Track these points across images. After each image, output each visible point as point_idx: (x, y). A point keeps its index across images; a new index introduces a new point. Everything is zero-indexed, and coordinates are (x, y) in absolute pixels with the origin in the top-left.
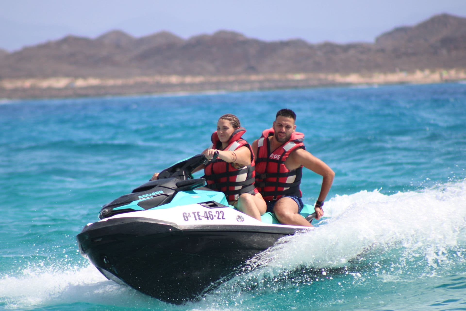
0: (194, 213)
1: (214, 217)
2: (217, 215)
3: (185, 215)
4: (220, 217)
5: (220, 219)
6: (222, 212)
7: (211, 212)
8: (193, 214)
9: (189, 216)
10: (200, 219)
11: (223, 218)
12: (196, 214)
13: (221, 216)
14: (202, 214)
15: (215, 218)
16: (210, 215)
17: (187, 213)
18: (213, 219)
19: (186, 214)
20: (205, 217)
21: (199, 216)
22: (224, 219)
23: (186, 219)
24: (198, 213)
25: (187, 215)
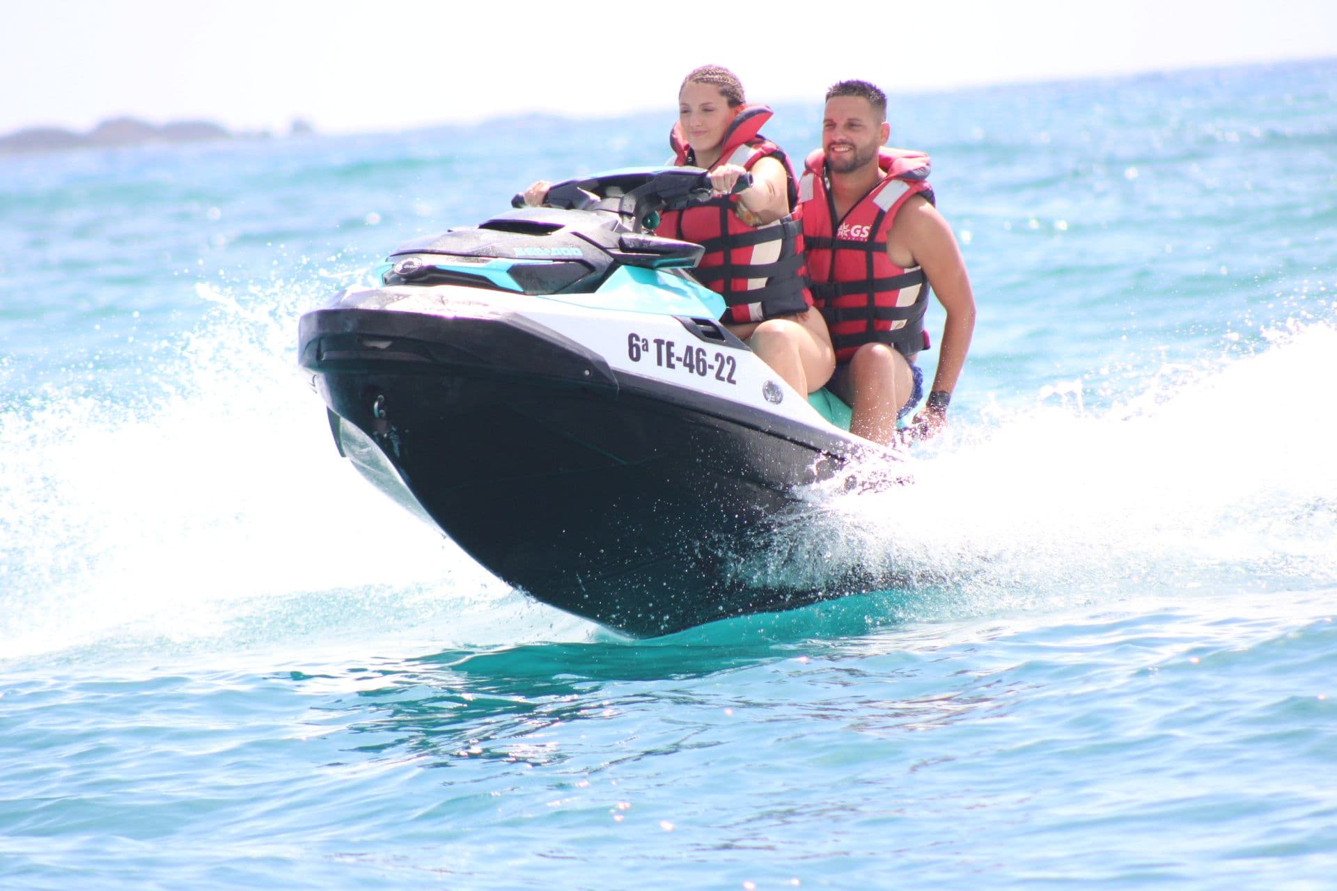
1: (709, 370)
2: (717, 365)
3: (634, 341)
5: (722, 379)
6: (731, 362)
7: (704, 354)
9: (643, 346)
10: (670, 366)
13: (725, 374)
14: (679, 351)
16: (698, 360)
18: (703, 374)
19: (638, 339)
21: (670, 355)
23: (635, 356)
25: (641, 344)
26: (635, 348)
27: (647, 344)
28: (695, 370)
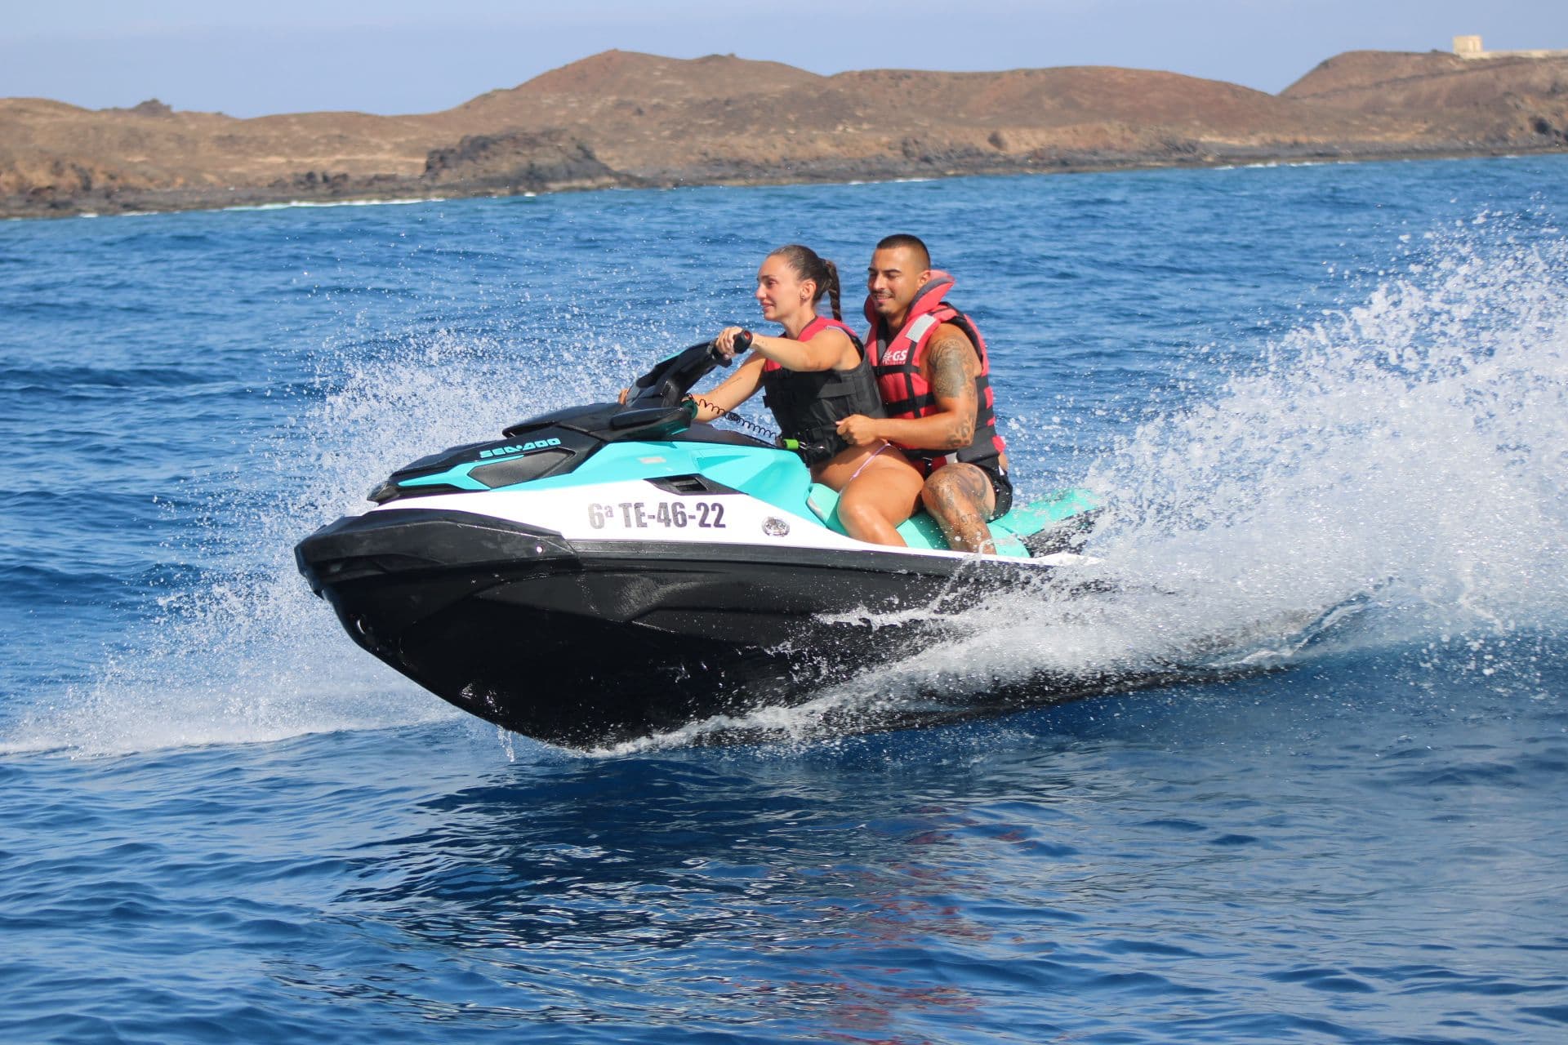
0: (625, 506)
1: (689, 521)
2: (699, 514)
4: (707, 522)
6: (717, 508)
7: (682, 506)
8: (621, 510)
11: (717, 524)
12: (632, 511)
14: (651, 508)
15: (693, 524)
17: (603, 506)
19: (600, 507)
20: (659, 520)
21: (640, 515)
22: (723, 526)
24: (637, 506)
25: (603, 512)
26: (598, 517)
27: (611, 511)
28: (672, 524)
